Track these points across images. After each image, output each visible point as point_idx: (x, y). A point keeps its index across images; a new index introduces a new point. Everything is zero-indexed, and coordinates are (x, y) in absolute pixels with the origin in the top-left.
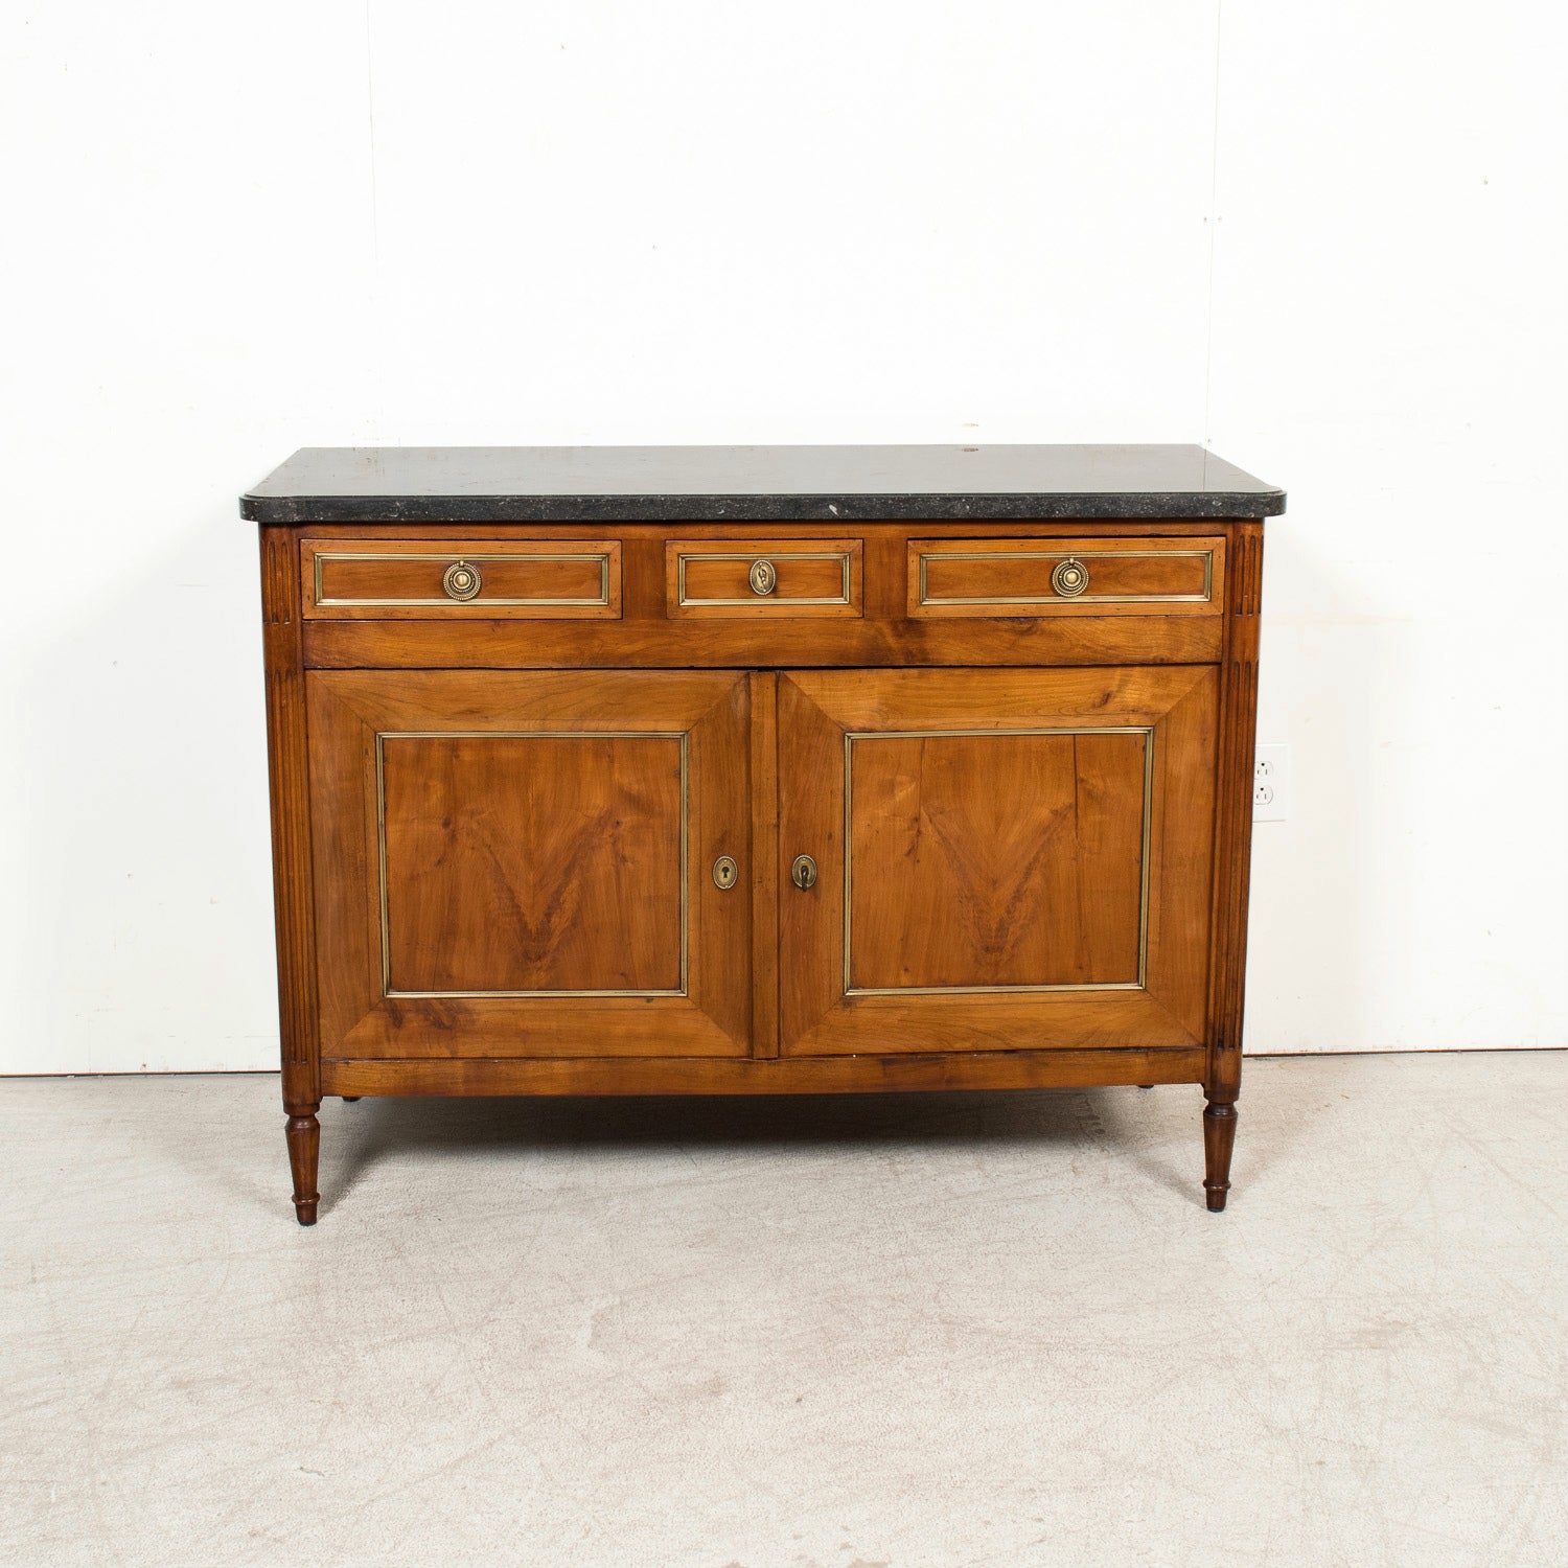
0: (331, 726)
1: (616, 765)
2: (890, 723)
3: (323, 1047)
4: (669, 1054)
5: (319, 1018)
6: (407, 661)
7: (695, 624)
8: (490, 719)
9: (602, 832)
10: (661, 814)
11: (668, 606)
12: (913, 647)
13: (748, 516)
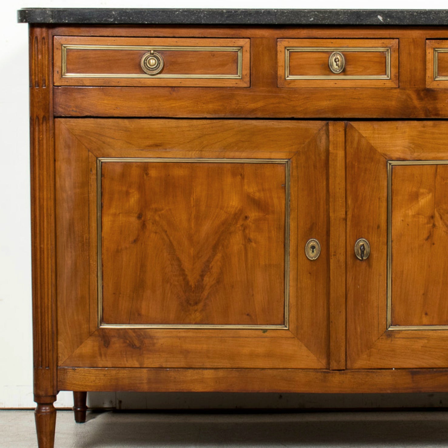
0: (69, 153)
1: (246, 181)
2: (415, 155)
3: (60, 359)
4: (277, 367)
5: (57, 341)
6: (117, 113)
7: (295, 91)
8: (168, 150)
9: (236, 223)
10: (273, 212)
11: (279, 79)
12: (430, 107)
13: (327, 22)
